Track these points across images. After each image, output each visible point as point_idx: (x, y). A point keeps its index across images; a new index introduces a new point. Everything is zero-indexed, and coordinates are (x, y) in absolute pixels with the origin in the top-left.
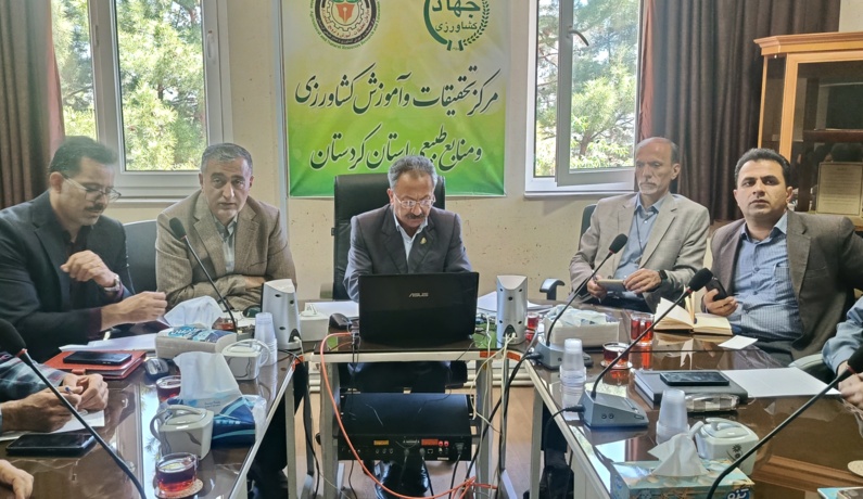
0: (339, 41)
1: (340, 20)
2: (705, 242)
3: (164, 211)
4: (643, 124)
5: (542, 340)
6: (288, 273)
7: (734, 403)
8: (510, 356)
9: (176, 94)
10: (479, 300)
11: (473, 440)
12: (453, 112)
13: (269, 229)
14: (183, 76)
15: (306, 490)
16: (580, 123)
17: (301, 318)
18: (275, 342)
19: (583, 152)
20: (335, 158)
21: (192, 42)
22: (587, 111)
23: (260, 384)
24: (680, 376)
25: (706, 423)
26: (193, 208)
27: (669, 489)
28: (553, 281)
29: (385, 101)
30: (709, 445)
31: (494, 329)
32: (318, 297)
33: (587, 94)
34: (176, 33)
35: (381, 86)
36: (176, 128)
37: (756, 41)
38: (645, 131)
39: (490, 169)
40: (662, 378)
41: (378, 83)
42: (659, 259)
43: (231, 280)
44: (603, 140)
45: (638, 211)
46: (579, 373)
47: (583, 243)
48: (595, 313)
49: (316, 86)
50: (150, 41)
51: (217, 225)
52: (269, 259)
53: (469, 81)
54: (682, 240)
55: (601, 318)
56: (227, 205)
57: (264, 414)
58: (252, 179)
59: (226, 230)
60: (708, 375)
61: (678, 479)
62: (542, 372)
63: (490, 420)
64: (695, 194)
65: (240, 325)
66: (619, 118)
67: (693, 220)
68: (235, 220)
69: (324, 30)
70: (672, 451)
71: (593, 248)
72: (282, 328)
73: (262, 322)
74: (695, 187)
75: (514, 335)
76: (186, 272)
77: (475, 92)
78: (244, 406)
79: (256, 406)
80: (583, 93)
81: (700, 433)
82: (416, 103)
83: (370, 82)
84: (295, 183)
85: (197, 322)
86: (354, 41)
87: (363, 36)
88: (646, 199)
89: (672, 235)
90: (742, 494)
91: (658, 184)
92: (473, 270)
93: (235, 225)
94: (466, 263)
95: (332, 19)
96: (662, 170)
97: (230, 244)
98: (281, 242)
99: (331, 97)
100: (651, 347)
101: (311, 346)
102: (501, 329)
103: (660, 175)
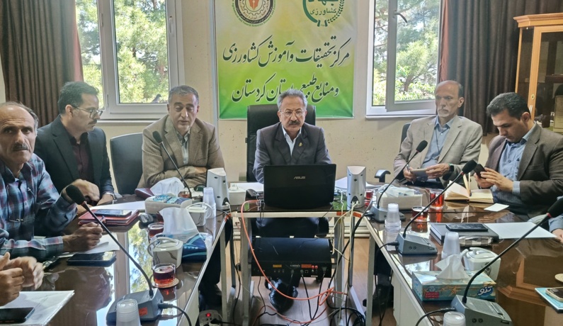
0: (250, 21)
1: (251, 8)
2: (480, 146)
3: (147, 127)
4: (442, 72)
5: (374, 205)
6: (220, 165)
7: (489, 241)
8: (355, 215)
9: (144, 53)
10: (336, 182)
11: (333, 266)
12: (321, 65)
13: (209, 138)
14: (149, 43)
15: (232, 296)
16: (404, 70)
17: (229, 191)
18: (215, 204)
19: (406, 89)
20: (247, 95)
21: (154, 20)
22: (409, 63)
23: (207, 229)
24: (458, 226)
25: (470, 250)
26: (164, 126)
27: (445, 286)
28: (384, 171)
29: (278, 59)
30: (471, 262)
31: (345, 199)
32: (238, 180)
33: (409, 51)
34: (145, 15)
35: (276, 49)
36: (144, 75)
37: (515, 18)
38: (443, 76)
39: (344, 101)
40: (447, 227)
41: (274, 48)
42: (451, 157)
43: (186, 169)
44: (419, 81)
45: (437, 127)
46: (396, 224)
47: (402, 148)
48: (408, 189)
49: (236, 50)
50: (128, 21)
51: (178, 136)
52: (209, 157)
53: (331, 46)
54: (465, 145)
55: (411, 192)
56: (184, 122)
57: (211, 244)
58: (198, 107)
59: (183, 138)
60: (475, 226)
61: (451, 280)
62: (375, 224)
63: (343, 253)
64: (475, 116)
65: (193, 196)
66: (430, 67)
67: (472, 133)
68: (189, 132)
69: (241, 15)
70: (448, 264)
71: (408, 150)
72: (218, 197)
73: (208, 193)
74: (475, 112)
75: (357, 202)
76: (160, 164)
77: (335, 53)
78: (200, 238)
79: (207, 239)
80: (406, 51)
81: (466, 256)
82: (298, 60)
83: (269, 47)
84: (222, 110)
85: (169, 192)
86: (259, 21)
87: (265, 18)
88: (442, 120)
89: (458, 142)
90: (488, 289)
91: (449, 110)
92: (333, 163)
93: (189, 136)
94: (328, 159)
95: (245, 8)
96: (452, 101)
97: (186, 147)
98: (216, 146)
99: (245, 57)
100: (442, 210)
101: (236, 208)
102: (349, 198)
103: (451, 105)
